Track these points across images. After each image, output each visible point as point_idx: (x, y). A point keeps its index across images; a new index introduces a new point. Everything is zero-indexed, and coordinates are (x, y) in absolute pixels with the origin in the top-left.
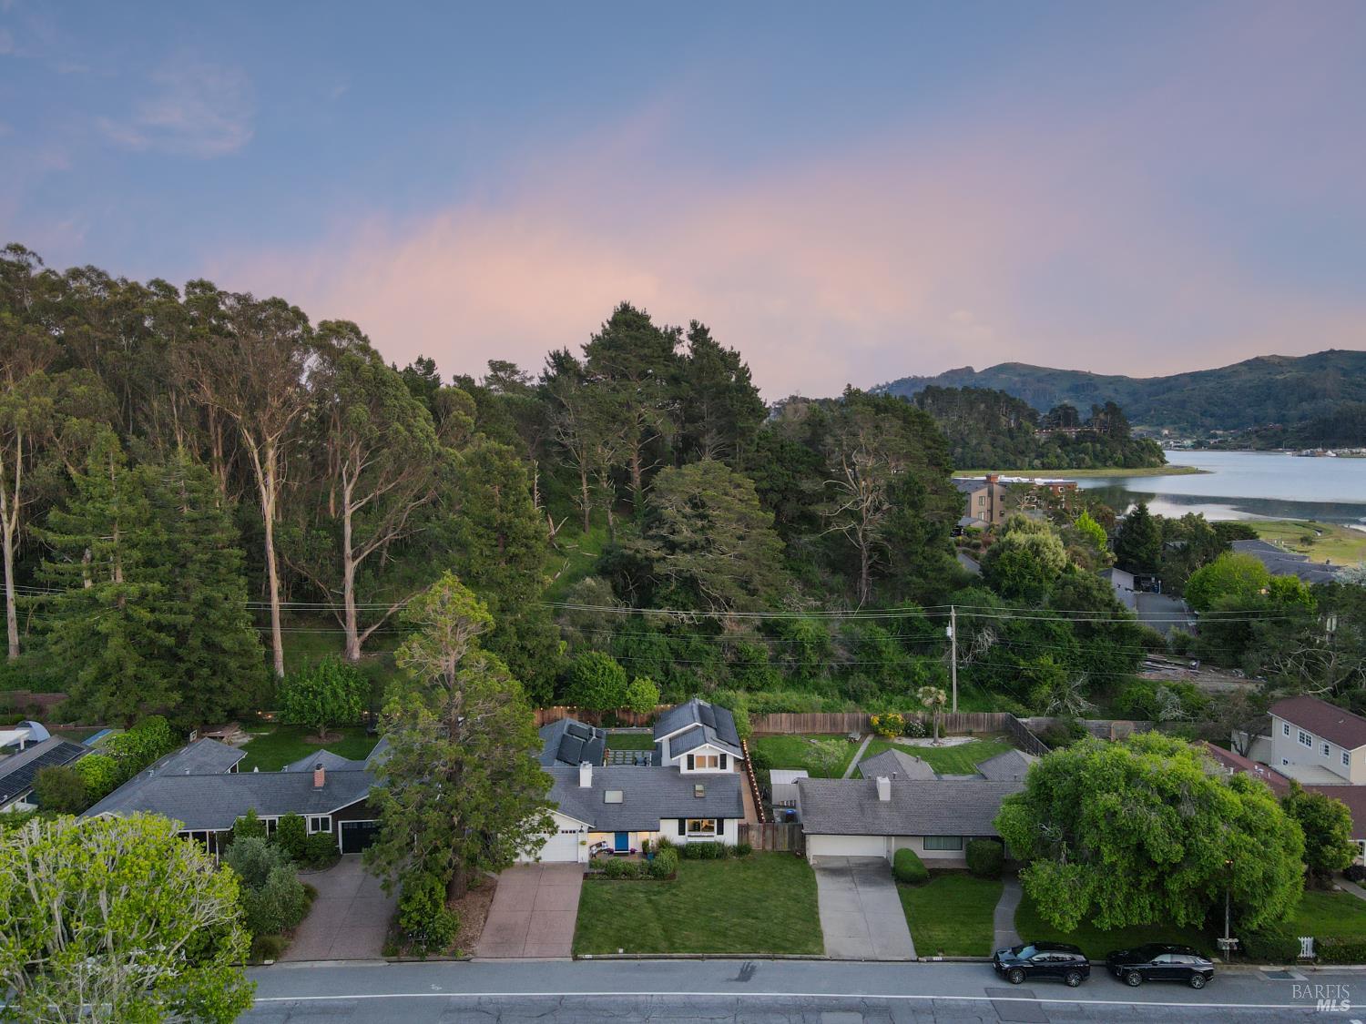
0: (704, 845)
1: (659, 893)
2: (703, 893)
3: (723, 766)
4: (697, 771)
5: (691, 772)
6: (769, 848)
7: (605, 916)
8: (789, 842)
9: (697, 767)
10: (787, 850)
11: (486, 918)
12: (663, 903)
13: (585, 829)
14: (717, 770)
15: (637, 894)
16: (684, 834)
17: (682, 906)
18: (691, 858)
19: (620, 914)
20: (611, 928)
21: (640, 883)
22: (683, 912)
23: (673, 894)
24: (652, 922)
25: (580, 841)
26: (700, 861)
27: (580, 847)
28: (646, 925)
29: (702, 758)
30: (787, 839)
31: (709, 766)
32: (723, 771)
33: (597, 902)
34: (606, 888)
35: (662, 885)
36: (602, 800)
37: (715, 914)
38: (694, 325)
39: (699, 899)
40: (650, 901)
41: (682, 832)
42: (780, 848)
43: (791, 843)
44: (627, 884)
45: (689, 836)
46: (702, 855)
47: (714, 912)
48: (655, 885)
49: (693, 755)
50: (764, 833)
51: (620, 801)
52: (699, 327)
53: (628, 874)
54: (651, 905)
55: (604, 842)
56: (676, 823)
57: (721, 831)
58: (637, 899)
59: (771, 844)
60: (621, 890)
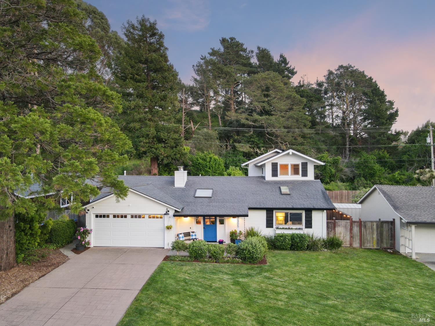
0: (293, 237)
1: (248, 275)
2: (304, 278)
3: (305, 174)
4: (281, 178)
5: (275, 179)
6: (356, 245)
7: (174, 297)
8: (378, 239)
9: (281, 174)
10: (375, 247)
11: (13, 295)
12: (254, 285)
13: (172, 213)
14: (299, 178)
15: (221, 276)
16: (272, 227)
17: (280, 290)
18: (281, 248)
19: (195, 296)
20: (178, 315)
21: (226, 265)
22: (283, 297)
23: (266, 277)
24: (240, 308)
25: (166, 225)
26: (291, 253)
27: (167, 231)
28: (230, 312)
29: (285, 167)
30: (375, 236)
31: (292, 174)
32: (304, 179)
33: (170, 281)
34: (185, 268)
35: (252, 269)
36: (193, 193)
37: (330, 302)
38: (259, 48)
39: (300, 283)
40: (237, 283)
41: (269, 224)
42: (368, 245)
43: (380, 240)
44: (210, 266)
45: (277, 228)
46: (292, 245)
47: (328, 299)
48: (244, 268)
49: (277, 163)
50: (351, 229)
51: (210, 196)
52: (261, 49)
53: (215, 257)
54: (238, 288)
55: (193, 232)
56: (263, 214)
57: (309, 225)
58: (221, 280)
59: (358, 241)
60: (202, 271)
